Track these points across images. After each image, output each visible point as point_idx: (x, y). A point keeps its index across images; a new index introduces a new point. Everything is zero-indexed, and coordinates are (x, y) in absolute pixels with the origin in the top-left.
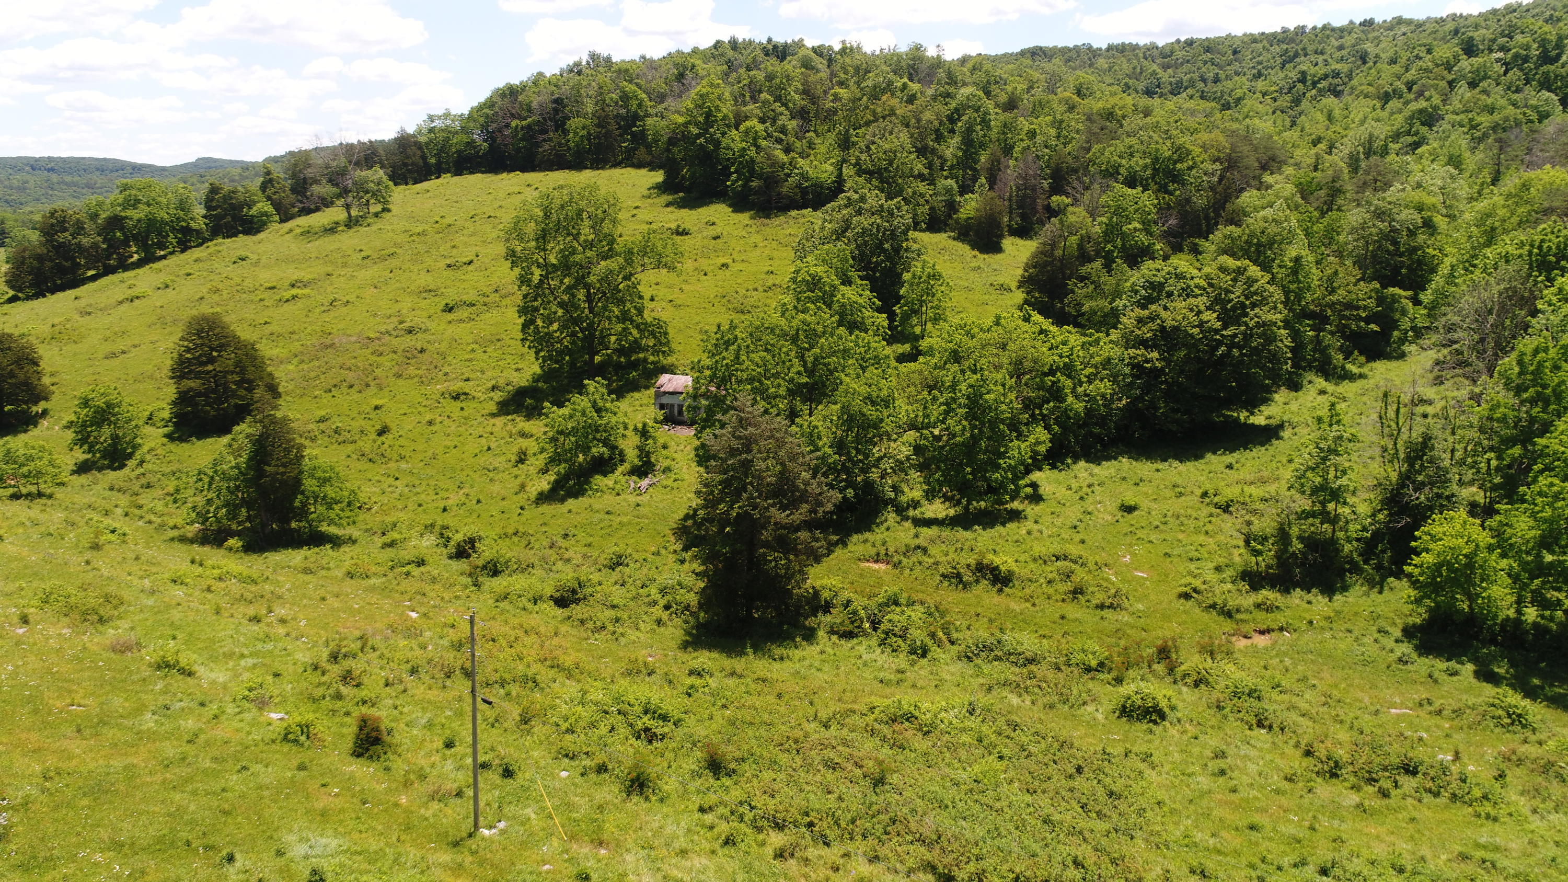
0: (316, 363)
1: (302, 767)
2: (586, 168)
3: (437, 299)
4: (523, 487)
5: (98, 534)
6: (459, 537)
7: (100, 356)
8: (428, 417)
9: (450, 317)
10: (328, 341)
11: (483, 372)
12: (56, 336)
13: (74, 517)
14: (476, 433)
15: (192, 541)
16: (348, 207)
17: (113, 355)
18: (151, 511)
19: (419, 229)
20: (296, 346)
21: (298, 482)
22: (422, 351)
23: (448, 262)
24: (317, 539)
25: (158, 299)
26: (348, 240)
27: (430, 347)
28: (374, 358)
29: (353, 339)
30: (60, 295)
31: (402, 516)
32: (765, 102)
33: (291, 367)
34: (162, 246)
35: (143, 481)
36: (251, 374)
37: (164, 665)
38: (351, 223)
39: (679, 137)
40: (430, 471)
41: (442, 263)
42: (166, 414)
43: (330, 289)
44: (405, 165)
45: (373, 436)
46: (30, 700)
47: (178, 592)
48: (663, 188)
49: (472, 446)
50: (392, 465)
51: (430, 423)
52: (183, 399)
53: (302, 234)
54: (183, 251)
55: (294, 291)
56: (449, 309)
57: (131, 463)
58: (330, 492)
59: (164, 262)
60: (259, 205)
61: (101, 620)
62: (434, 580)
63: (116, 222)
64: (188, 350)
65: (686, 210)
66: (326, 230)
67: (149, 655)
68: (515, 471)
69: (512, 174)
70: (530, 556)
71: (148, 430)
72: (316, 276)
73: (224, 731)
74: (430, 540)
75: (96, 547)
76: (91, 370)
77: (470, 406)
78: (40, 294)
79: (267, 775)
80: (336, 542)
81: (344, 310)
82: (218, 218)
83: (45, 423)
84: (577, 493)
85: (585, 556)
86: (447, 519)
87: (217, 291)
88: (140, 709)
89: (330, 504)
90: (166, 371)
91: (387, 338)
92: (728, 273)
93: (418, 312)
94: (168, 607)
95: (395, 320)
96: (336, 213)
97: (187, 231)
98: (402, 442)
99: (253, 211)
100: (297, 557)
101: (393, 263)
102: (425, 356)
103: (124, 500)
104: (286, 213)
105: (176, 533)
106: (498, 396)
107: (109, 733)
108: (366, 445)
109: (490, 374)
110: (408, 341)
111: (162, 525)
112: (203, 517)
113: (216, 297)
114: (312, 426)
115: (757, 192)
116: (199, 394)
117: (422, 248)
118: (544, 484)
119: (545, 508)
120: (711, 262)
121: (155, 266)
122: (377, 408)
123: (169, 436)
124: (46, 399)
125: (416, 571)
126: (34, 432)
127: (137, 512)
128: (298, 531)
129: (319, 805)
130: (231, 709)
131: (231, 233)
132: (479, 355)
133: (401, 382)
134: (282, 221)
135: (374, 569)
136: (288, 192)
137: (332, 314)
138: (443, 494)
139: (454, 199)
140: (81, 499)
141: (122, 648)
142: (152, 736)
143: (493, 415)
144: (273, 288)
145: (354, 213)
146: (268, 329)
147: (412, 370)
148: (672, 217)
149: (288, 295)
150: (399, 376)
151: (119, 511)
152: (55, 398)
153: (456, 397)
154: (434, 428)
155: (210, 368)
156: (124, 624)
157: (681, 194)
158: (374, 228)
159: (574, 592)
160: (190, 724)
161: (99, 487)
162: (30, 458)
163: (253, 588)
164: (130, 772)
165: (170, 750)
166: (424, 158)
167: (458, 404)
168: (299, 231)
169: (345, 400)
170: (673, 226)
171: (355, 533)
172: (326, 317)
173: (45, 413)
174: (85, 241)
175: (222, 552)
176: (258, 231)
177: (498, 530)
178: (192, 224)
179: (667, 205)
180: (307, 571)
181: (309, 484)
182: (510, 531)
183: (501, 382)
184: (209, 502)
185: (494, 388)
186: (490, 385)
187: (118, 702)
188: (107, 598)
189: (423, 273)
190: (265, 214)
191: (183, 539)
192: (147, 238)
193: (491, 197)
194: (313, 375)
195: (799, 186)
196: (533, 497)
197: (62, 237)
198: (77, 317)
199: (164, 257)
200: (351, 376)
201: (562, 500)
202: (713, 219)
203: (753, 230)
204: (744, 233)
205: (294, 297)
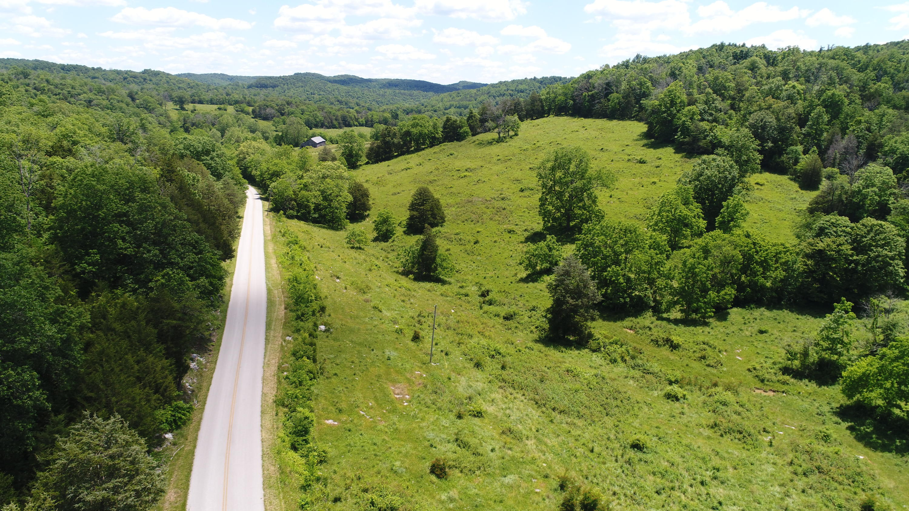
0: (463, 209)
1: (397, 338)
2: (615, 119)
3: (519, 185)
4: (516, 274)
5: (372, 266)
6: (483, 289)
7: (390, 193)
8: (496, 239)
9: (522, 194)
10: (470, 199)
11: (524, 222)
12: (379, 183)
13: (368, 259)
14: (510, 249)
15: (400, 274)
16: (499, 133)
17: (394, 194)
18: (391, 260)
19: (525, 148)
20: (458, 200)
21: (435, 258)
22: (504, 209)
23: (531, 166)
24: (438, 280)
25: (416, 170)
26: (496, 149)
27: (508, 208)
28: (485, 210)
29: (480, 199)
30: (383, 163)
31: (470, 278)
32: (708, 94)
33: (454, 209)
34: (423, 144)
35: (392, 248)
36: (436, 211)
37: (375, 308)
38: (500, 140)
39: (655, 112)
40: (487, 262)
41: (528, 167)
42: (405, 223)
43: (480, 174)
44: (533, 110)
45: (472, 244)
46: (342, 308)
47: (387, 289)
48: (647, 135)
49: (506, 255)
50: (475, 257)
51: (495, 242)
52: (411, 218)
53: (478, 144)
54: (431, 147)
55: (466, 173)
56: (522, 190)
57: (390, 240)
58: (445, 264)
59: (423, 152)
60: (465, 128)
61: (364, 293)
62: (469, 302)
63: (408, 133)
64: (416, 200)
65: (652, 150)
66: (489, 143)
67: (372, 304)
68: (517, 268)
69: (580, 119)
70: (506, 301)
71: (398, 228)
72: (476, 167)
73: (384, 326)
74: (475, 288)
75: (370, 270)
76: (386, 199)
77: (514, 237)
78: (376, 162)
79: (388, 338)
80: (443, 282)
81: (482, 185)
82: (448, 132)
83: (367, 219)
84: (534, 281)
85: (524, 305)
86: (484, 282)
87: (437, 169)
88: (366, 317)
89: (444, 269)
90: (408, 205)
91: (493, 201)
92: (654, 186)
93: (510, 190)
94: (382, 292)
95: (499, 192)
96: (493, 135)
97: (434, 138)
98: (482, 248)
99: (462, 131)
100: (428, 285)
101: (509, 163)
102: (505, 211)
103: (384, 254)
104: (476, 130)
105: (396, 270)
106: (526, 234)
107: (357, 320)
108: (468, 247)
109: (527, 223)
110: (501, 204)
111: (392, 266)
112: (404, 265)
113: (437, 172)
114: (452, 236)
115: (688, 143)
116: (416, 218)
117: (523, 157)
118: (524, 275)
119: (521, 285)
120: (649, 180)
121: (420, 153)
122: (478, 232)
123: (404, 232)
124: (369, 210)
125: (463, 298)
126: (364, 223)
127: (386, 260)
128: (433, 276)
129: (396, 347)
130: (387, 322)
131: (451, 141)
132: (526, 214)
133: (491, 222)
134: (473, 135)
135: (451, 294)
136: (478, 122)
137: (477, 186)
138: (487, 272)
139: (548, 131)
140: (371, 252)
141: (367, 301)
142: (367, 323)
143: (522, 242)
144: (459, 170)
145: (502, 135)
146: (452, 190)
147: (497, 217)
148: (642, 153)
149: (463, 175)
150: (491, 219)
151: (381, 258)
152: (372, 210)
153: (509, 232)
154: (495, 244)
155: (422, 207)
156: (370, 295)
157: (653, 140)
158: (508, 144)
159: (512, 316)
160: (376, 323)
161: (378, 248)
162: (359, 235)
163: (409, 292)
164: (359, 329)
165: (369, 327)
166: (542, 106)
167: (510, 235)
168: (477, 142)
169: (469, 226)
170: (639, 158)
171: (451, 280)
172: (474, 188)
173: (368, 215)
174: (396, 141)
175: (407, 279)
176: (462, 140)
177: (499, 289)
178: (437, 135)
179: (643, 146)
180: (429, 291)
181: (438, 260)
182: (503, 290)
183: (529, 228)
184: (407, 260)
185: (526, 230)
186: (524, 228)
187: (361, 314)
188: (367, 286)
189: (519, 170)
190: (466, 132)
191: (397, 272)
192: (419, 140)
193: (564, 132)
194: (460, 214)
195: (711, 142)
196: (518, 279)
197: (388, 139)
198: (387, 175)
199: (423, 149)
200: (473, 217)
201: (528, 282)
202: (660, 156)
203: (678, 164)
204: (672, 166)
205: (465, 176)
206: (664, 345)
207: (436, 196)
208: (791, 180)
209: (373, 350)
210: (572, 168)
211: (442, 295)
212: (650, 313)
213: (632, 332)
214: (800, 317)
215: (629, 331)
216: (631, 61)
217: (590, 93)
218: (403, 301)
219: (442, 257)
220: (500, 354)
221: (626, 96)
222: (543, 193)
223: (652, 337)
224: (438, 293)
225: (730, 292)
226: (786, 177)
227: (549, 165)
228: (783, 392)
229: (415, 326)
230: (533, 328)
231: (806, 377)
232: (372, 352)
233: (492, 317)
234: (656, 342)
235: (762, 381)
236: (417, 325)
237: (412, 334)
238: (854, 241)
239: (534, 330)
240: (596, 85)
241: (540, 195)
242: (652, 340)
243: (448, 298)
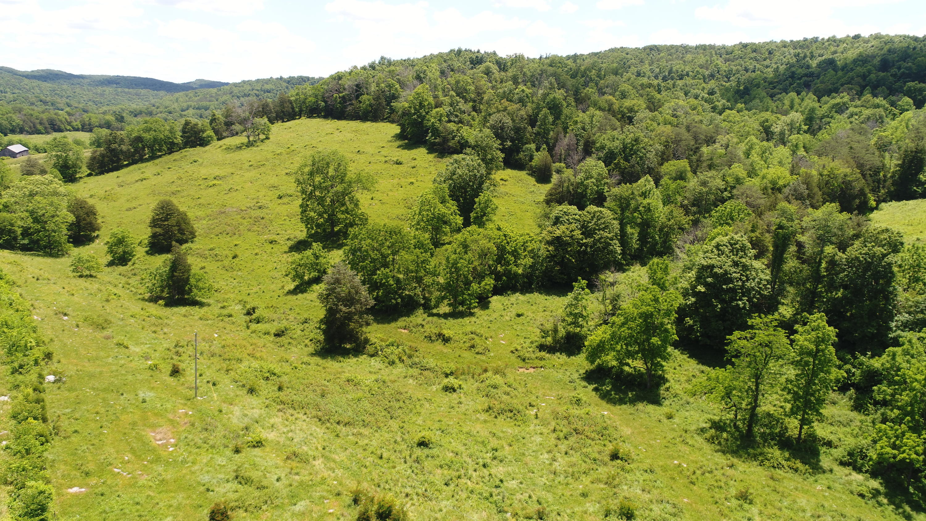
0: (215, 221)
1: (152, 376)
2: (368, 120)
3: (276, 191)
4: (283, 287)
5: (109, 295)
6: (248, 307)
7: (124, 209)
8: (257, 251)
9: (280, 201)
10: (223, 210)
11: (286, 231)
12: (107, 197)
13: (102, 288)
14: (274, 260)
15: (146, 300)
16: (248, 137)
17: (129, 209)
18: (133, 286)
19: (279, 152)
20: (209, 212)
21: (188, 279)
22: (263, 218)
23: (287, 171)
24: (194, 303)
25: (154, 180)
26: (246, 154)
27: (267, 217)
28: (241, 220)
29: (235, 210)
30: (111, 174)
31: (232, 296)
32: (452, 96)
33: (204, 222)
34: (160, 151)
35: (133, 272)
36: (183, 226)
37: (119, 344)
38: (250, 144)
39: (406, 113)
40: (250, 277)
41: (284, 173)
42: (146, 241)
43: (231, 182)
44: (283, 112)
45: (230, 259)
46: (76, 350)
47: (132, 320)
48: (400, 137)
49: (270, 267)
50: (235, 273)
51: (256, 254)
52: (154, 236)
53: (226, 149)
54: (170, 154)
55: (215, 182)
56: (280, 197)
57: (130, 263)
58: (201, 285)
59: (160, 159)
60: (208, 132)
61: (103, 328)
62: (233, 323)
63: (139, 139)
64: (158, 215)
65: (406, 151)
66: (237, 147)
67: (115, 341)
68: (283, 279)
69: (333, 121)
70: (275, 316)
71: (139, 248)
72: (226, 174)
73: (133, 364)
74: (239, 307)
75: (107, 301)
76: (119, 216)
77: (276, 247)
78: (102, 173)
79: (139, 377)
80: (201, 304)
81: (234, 194)
82: (188, 137)
83: (97, 241)
84: (302, 292)
85: (295, 318)
86: (248, 299)
87: (180, 178)
88: (108, 357)
89: (200, 289)
90: (148, 221)
91: (249, 210)
92: (412, 187)
93: (266, 198)
94: (127, 325)
95: (255, 201)
96: (242, 139)
97: (173, 144)
98: (241, 262)
99: (205, 135)
100: (182, 310)
101: (263, 169)
102: (263, 221)
103: (123, 280)
104: (221, 135)
105: (141, 296)
106: (290, 243)
107: (98, 362)
108: (226, 263)
109: (288, 232)
110: (258, 213)
111: (136, 293)
112: (151, 291)
113: (180, 182)
114: (207, 252)
115: (439, 144)
116: (160, 235)
117: (277, 162)
118: (292, 286)
119: (290, 297)
120: (406, 180)
121: (157, 161)
122: (236, 245)
123: (147, 252)
124: (99, 230)
125: (227, 319)
126: (93, 245)
127: (128, 286)
128: (187, 299)
129: (152, 386)
130: (136, 359)
131: (193, 146)
132: (287, 222)
133: (249, 233)
134: (219, 139)
135: (211, 317)
136: (223, 125)
137: (229, 195)
138: (251, 288)
139: (301, 134)
140: (107, 279)
141: (107, 338)
142: (110, 364)
143: (285, 252)
144: (206, 179)
145: (251, 139)
146: (201, 201)
147: (255, 228)
148: (397, 154)
149: (211, 183)
150: (249, 230)
151: (121, 285)
152: (102, 230)
153: (271, 243)
154: (257, 257)
155: (166, 223)
156: (110, 330)
157: (406, 141)
158: (259, 148)
159: (283, 332)
160: (122, 362)
161: (115, 273)
162: (88, 261)
163: (160, 321)
164: (101, 373)
165: (114, 368)
166: (293, 108)
167: (272, 246)
168: (224, 147)
169: (224, 240)
170: (395, 159)
171: (211, 301)
172: (226, 197)
173: (98, 236)
174: (124, 148)
175: (156, 306)
176: (206, 145)
177: (265, 305)
178: (175, 141)
179: (398, 147)
180: (185, 316)
181: (192, 281)
182: (270, 305)
183: (292, 236)
184: (154, 285)
185: (288, 239)
186: (287, 237)
187: (102, 354)
188: (106, 321)
189: (275, 176)
190: (210, 137)
191: (143, 299)
192: (154, 146)
193: (318, 135)
194: (212, 227)
195: (459, 142)
196: (285, 292)
197: (113, 146)
198: (116, 187)
199: (160, 156)
200: (228, 229)
201: (296, 294)
202: (415, 157)
203: (432, 164)
204: (427, 166)
205: (214, 185)
206: (437, 340)
207: (182, 209)
208: (529, 175)
209: (122, 394)
210: (331, 172)
211: (201, 319)
212: (421, 311)
213: (406, 331)
214: (547, 297)
215: (403, 331)
216: (377, 62)
217: (341, 95)
218: (155, 332)
219: (197, 277)
220: (275, 374)
221: (377, 98)
222: (303, 199)
223: (426, 334)
224: (196, 318)
225: (489, 282)
226: (525, 172)
227: (307, 170)
228: (541, 367)
229: (172, 359)
230: (307, 341)
231: (558, 351)
232: (122, 397)
233: (262, 336)
234: (429, 338)
235: (524, 360)
236: (174, 357)
237: (170, 368)
238: (583, 226)
239: (309, 343)
240: (346, 86)
241: (300, 202)
242: (426, 337)
243: (209, 322)
